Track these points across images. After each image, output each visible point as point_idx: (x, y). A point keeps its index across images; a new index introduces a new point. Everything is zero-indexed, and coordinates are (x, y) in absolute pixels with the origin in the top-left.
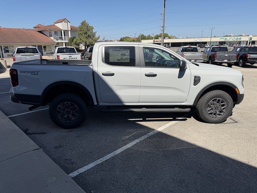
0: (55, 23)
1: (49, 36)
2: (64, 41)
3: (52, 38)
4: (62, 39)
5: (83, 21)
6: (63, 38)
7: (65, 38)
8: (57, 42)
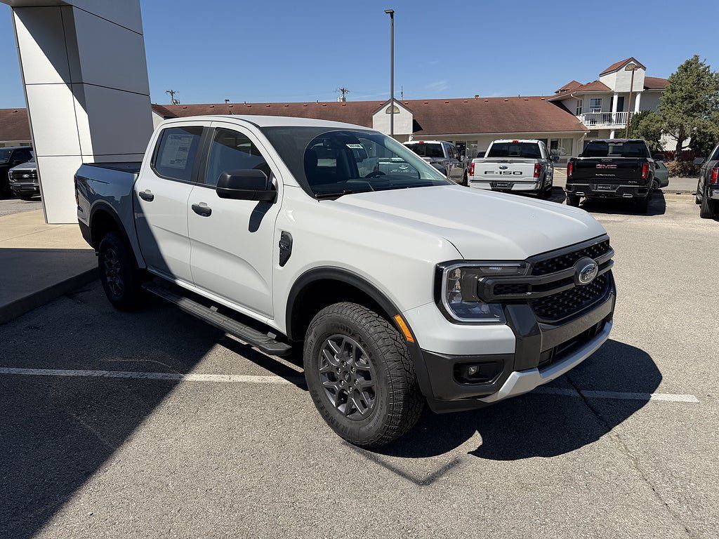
0: (601, 75)
1: (575, 114)
2: (614, 126)
3: (581, 118)
4: (610, 121)
5: (690, 57)
6: (614, 118)
7: (618, 116)
8: (593, 128)
